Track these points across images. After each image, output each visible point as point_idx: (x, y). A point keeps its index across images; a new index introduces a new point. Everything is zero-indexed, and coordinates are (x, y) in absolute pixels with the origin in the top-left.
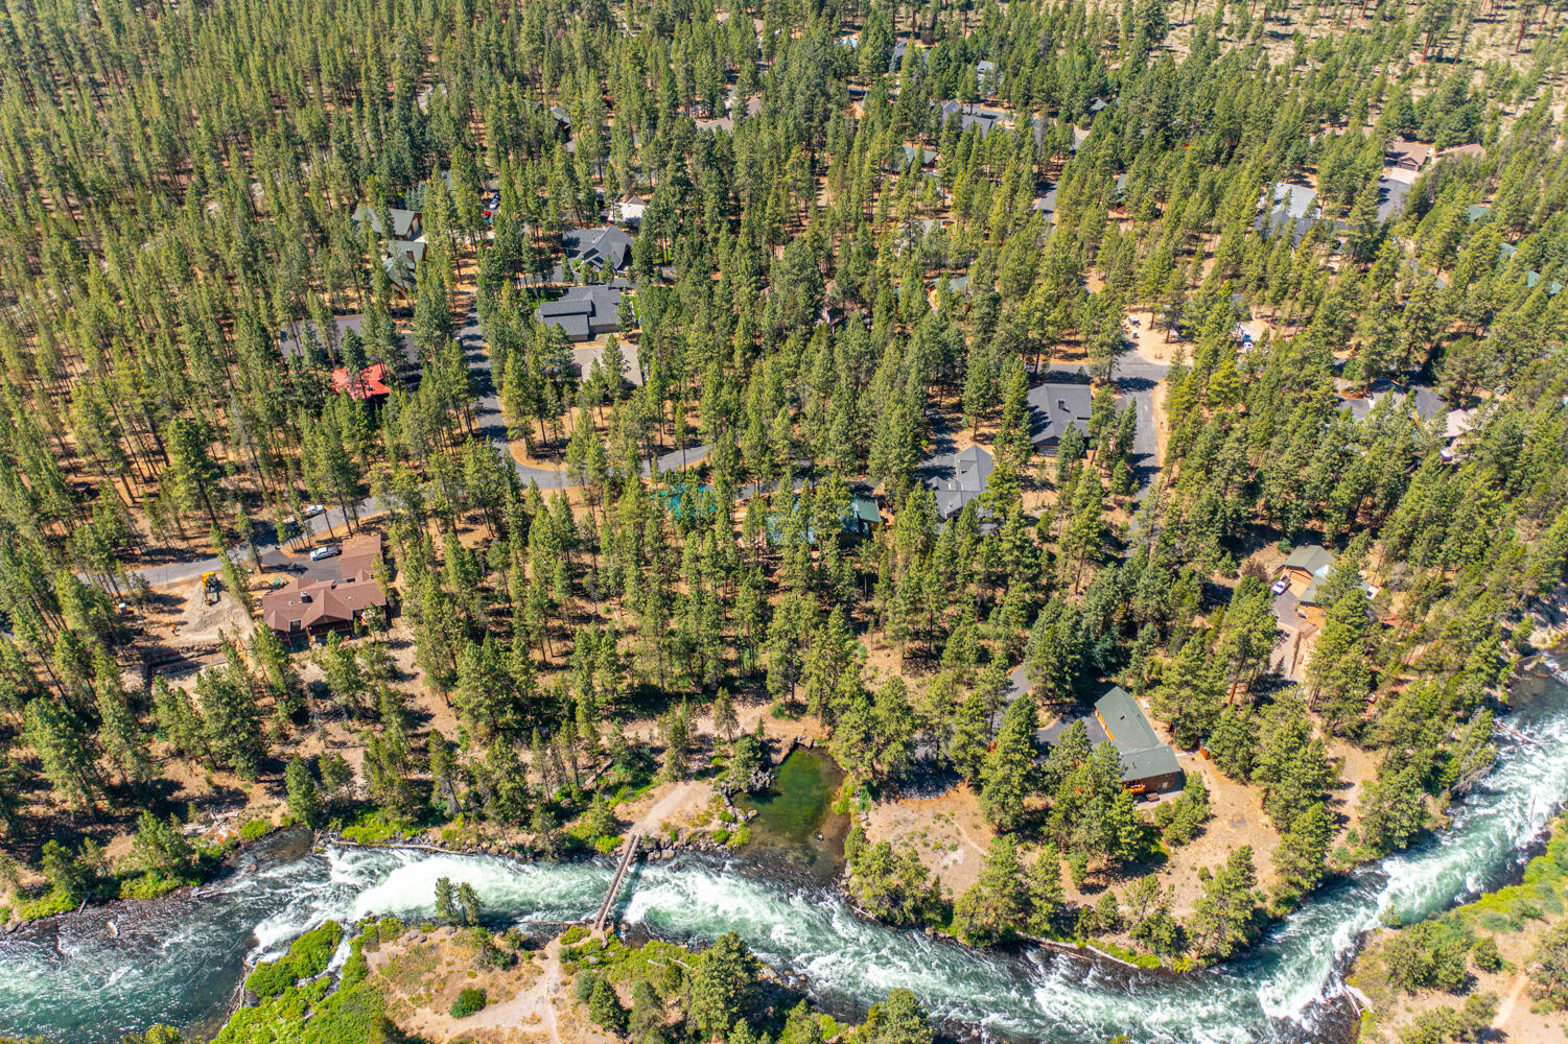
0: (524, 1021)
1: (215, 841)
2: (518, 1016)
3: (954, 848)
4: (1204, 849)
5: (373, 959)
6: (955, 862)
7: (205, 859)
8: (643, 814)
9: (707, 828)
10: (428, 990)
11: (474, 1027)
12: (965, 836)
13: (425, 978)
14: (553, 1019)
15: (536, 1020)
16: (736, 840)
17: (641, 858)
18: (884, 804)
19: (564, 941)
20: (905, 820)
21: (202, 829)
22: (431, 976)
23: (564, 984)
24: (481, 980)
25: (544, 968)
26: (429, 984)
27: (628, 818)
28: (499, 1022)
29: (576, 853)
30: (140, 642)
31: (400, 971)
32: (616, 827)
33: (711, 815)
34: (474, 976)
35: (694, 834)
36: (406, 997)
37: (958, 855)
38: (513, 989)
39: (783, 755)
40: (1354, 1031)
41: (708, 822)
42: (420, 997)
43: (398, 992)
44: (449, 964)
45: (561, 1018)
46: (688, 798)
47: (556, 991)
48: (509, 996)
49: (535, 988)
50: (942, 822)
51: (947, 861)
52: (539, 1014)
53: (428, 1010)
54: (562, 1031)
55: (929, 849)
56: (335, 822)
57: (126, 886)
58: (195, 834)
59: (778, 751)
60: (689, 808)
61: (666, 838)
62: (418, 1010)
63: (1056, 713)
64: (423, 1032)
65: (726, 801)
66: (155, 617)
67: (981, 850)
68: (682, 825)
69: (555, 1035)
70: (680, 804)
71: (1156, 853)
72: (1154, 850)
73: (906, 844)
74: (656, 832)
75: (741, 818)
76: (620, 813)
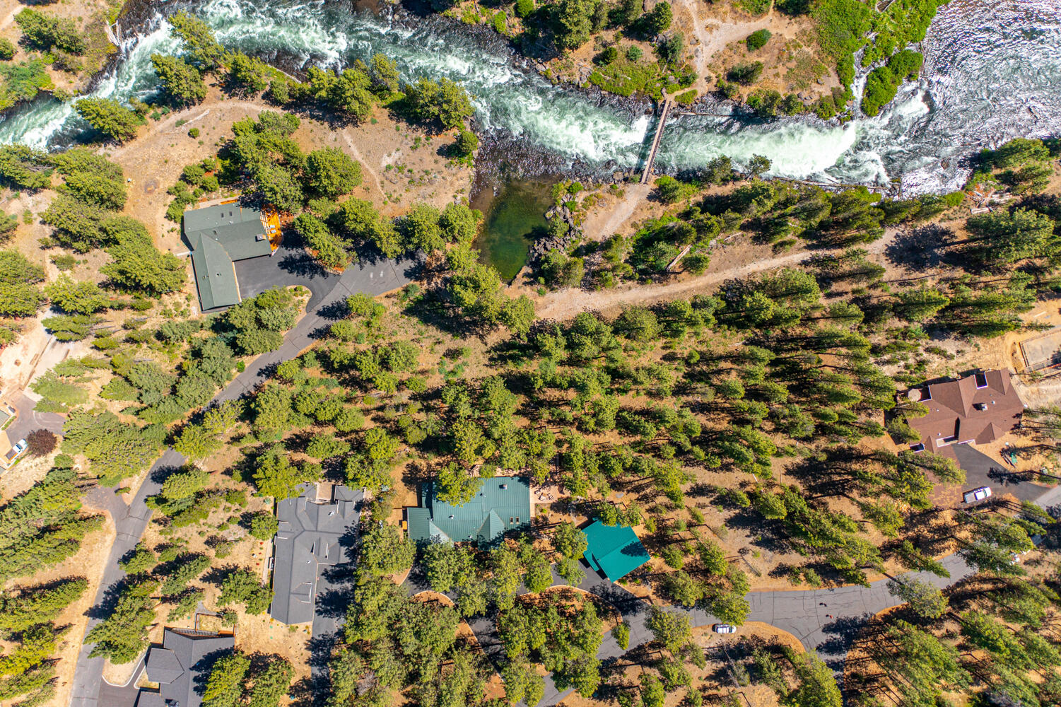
0: (718, 28)
1: (982, 187)
2: (722, 31)
3: (388, 168)
4: (187, 160)
5: (834, 82)
6: (389, 155)
7: (986, 171)
8: (640, 207)
9: (588, 194)
10: (790, 54)
11: (752, 23)
12: (378, 180)
13: (793, 64)
14: (697, 28)
15: (709, 28)
16: (563, 186)
19: (694, 93)
22: (789, 65)
23: (691, 58)
25: (707, 70)
26: (790, 59)
27: (652, 203)
28: (735, 27)
29: (692, 176)
31: (812, 70)
32: (662, 195)
33: (584, 206)
34: (757, 62)
35: (597, 189)
36: (805, 48)
37: (387, 161)
38: (729, 53)
39: (521, 273)
40: (125, 12)
41: (586, 200)
42: (795, 47)
43: (811, 52)
44: (777, 75)
45: (691, 29)
46: (603, 222)
47: (697, 50)
48: (729, 47)
49: (712, 53)
50: (395, 196)
51: (396, 156)
52: (706, 33)
53: (787, 37)
54: (690, 19)
55: (409, 167)
58: (1000, 193)
59: (527, 275)
60: (602, 212)
61: (620, 186)
62: (794, 38)
64: (787, 21)
67: (367, 166)
68: (607, 195)
69: (694, 16)
70: (610, 216)
71: (226, 159)
72: (227, 162)
73: (427, 172)
74: (627, 189)
75: (559, 209)
76: (659, 210)
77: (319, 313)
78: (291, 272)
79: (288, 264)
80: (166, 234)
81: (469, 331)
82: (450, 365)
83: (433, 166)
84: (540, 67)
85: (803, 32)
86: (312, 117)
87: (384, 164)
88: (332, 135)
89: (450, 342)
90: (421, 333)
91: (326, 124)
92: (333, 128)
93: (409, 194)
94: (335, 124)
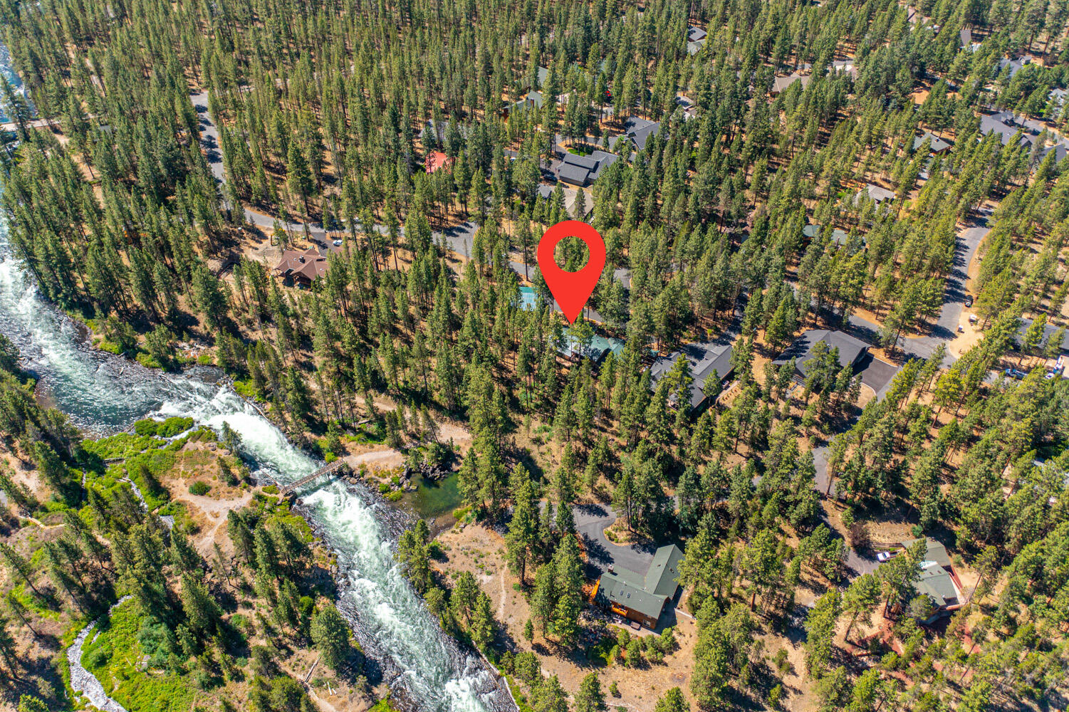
0: (211, 513)
1: (186, 356)
2: (212, 509)
3: (489, 573)
4: (635, 678)
5: (189, 445)
7: (176, 361)
8: (359, 453)
9: (381, 480)
10: (192, 472)
11: (191, 501)
13: (199, 467)
15: (216, 516)
16: (391, 495)
17: (340, 474)
18: (479, 526)
19: (263, 490)
20: (481, 542)
21: (187, 348)
24: (214, 483)
25: (244, 495)
26: (196, 470)
27: (351, 451)
28: (202, 505)
29: (315, 452)
30: (234, 250)
31: (192, 457)
32: (340, 450)
33: (389, 474)
34: (215, 479)
35: (372, 479)
36: (182, 469)
37: (487, 579)
38: (222, 495)
39: (459, 467)
41: (384, 477)
42: (186, 473)
43: (182, 465)
46: (387, 459)
47: (237, 508)
48: (218, 498)
49: (230, 501)
50: (499, 556)
52: (220, 514)
53: (183, 481)
56: (234, 375)
57: (139, 355)
58: (183, 348)
59: (459, 464)
60: (382, 465)
61: (358, 472)
62: (181, 478)
63: (632, 540)
64: (173, 489)
65: (405, 473)
66: (248, 240)
67: (503, 585)
68: (371, 471)
69: (216, 528)
70: (380, 460)
71: (603, 658)
72: (603, 655)
73: (466, 554)
74: (356, 466)
75: (405, 486)
76: (349, 446)
77: (606, 515)
78: (608, 553)
79: (607, 559)
80: (688, 636)
81: (518, 451)
82: (545, 436)
83: (458, 555)
84: (334, 570)
85: (173, 477)
86: (514, 644)
87: (490, 578)
88: (510, 622)
89: (535, 452)
90: (549, 466)
91: (509, 631)
92: (506, 626)
93: (489, 551)
94: (502, 627)
